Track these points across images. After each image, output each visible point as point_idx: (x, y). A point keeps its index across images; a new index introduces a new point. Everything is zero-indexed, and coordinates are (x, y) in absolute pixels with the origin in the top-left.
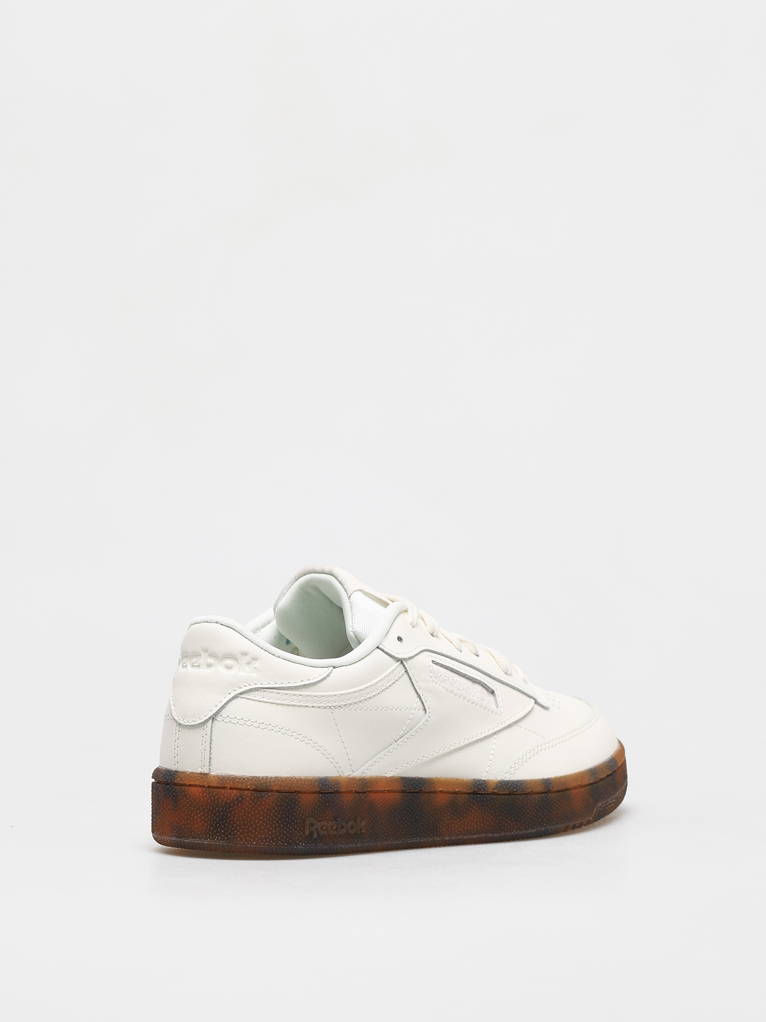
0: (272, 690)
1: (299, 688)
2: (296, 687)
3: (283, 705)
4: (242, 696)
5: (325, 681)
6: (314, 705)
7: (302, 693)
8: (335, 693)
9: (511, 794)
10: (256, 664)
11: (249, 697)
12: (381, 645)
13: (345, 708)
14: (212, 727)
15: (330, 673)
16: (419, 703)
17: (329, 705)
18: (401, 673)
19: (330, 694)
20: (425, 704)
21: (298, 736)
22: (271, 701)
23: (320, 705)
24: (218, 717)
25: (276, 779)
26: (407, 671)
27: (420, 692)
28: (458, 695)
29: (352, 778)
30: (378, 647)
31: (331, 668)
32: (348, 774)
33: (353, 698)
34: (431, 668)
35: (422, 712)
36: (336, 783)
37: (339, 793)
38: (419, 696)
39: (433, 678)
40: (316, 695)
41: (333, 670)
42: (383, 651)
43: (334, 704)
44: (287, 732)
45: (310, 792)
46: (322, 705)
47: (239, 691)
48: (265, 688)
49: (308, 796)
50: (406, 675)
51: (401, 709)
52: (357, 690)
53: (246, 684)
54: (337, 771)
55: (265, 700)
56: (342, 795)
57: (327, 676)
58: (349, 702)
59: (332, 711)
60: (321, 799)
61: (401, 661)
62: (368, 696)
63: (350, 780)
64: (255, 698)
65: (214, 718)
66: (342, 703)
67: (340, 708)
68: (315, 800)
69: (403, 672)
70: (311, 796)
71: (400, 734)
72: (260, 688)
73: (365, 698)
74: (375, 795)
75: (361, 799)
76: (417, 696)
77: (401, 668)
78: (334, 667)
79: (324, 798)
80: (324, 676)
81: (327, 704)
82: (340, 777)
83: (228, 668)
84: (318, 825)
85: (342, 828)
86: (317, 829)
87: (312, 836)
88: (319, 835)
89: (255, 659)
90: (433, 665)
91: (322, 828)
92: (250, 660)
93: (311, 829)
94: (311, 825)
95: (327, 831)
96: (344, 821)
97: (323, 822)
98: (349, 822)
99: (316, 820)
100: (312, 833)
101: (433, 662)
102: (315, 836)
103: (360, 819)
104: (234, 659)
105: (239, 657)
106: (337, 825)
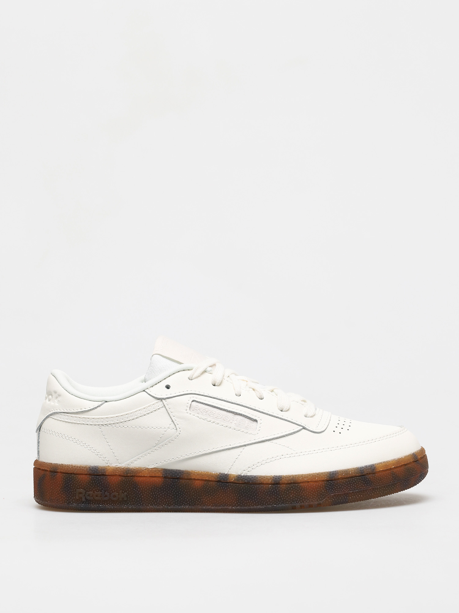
0: (68, 415)
1: (79, 413)
2: (77, 412)
3: (69, 422)
4: (51, 417)
5: (96, 410)
6: (88, 423)
7: (79, 416)
8: (102, 417)
9: (248, 483)
10: (59, 399)
11: (53, 417)
12: (147, 390)
13: (110, 426)
14: (39, 434)
15: (101, 405)
16: (173, 425)
17: (98, 423)
18: (160, 407)
19: (99, 417)
20: (177, 426)
21: (76, 441)
22: (63, 420)
23: (92, 423)
24: (41, 428)
25: (62, 466)
26: (164, 406)
27: (173, 418)
28: (211, 422)
29: (118, 468)
30: (144, 391)
31: (103, 402)
32: (115, 465)
33: (116, 420)
34: (188, 404)
35: (174, 430)
36: (104, 470)
37: (106, 475)
38: (173, 421)
39: (188, 411)
40: (89, 417)
41: (104, 403)
42: (147, 393)
43: (102, 423)
44: (70, 438)
45: (82, 474)
46: (93, 423)
47: (50, 413)
48: (61, 412)
49: (82, 476)
50: (164, 409)
51: (155, 428)
52: (119, 415)
53: (53, 410)
54: (106, 463)
55: (61, 420)
56: (108, 477)
57: (98, 407)
58: (112, 422)
59: (100, 427)
60: (93, 479)
61: (161, 399)
62: (127, 419)
63: (117, 468)
64: (56, 418)
65: (40, 429)
66: (107, 423)
67: (106, 426)
68: (88, 479)
69: (161, 406)
70: (84, 476)
71: (156, 443)
72: (59, 412)
73: (125, 420)
74: (139, 478)
75: (125, 480)
76: (171, 421)
77: (160, 404)
78: (106, 402)
79: (95, 478)
80: (96, 406)
81: (97, 423)
82: (109, 466)
83: (49, 400)
84: (86, 493)
85: (106, 496)
86: (84, 496)
87: (82, 500)
88: (88, 499)
89: (59, 395)
90: (193, 403)
91: (89, 495)
92: (57, 396)
93: (81, 495)
94: (80, 493)
95: (93, 497)
96: (108, 492)
97: (90, 492)
98: (112, 493)
99: (85, 491)
100: (82, 498)
101: (193, 401)
102: (84, 499)
103: (122, 492)
104: (52, 395)
105: (53, 394)
106: (101, 494)
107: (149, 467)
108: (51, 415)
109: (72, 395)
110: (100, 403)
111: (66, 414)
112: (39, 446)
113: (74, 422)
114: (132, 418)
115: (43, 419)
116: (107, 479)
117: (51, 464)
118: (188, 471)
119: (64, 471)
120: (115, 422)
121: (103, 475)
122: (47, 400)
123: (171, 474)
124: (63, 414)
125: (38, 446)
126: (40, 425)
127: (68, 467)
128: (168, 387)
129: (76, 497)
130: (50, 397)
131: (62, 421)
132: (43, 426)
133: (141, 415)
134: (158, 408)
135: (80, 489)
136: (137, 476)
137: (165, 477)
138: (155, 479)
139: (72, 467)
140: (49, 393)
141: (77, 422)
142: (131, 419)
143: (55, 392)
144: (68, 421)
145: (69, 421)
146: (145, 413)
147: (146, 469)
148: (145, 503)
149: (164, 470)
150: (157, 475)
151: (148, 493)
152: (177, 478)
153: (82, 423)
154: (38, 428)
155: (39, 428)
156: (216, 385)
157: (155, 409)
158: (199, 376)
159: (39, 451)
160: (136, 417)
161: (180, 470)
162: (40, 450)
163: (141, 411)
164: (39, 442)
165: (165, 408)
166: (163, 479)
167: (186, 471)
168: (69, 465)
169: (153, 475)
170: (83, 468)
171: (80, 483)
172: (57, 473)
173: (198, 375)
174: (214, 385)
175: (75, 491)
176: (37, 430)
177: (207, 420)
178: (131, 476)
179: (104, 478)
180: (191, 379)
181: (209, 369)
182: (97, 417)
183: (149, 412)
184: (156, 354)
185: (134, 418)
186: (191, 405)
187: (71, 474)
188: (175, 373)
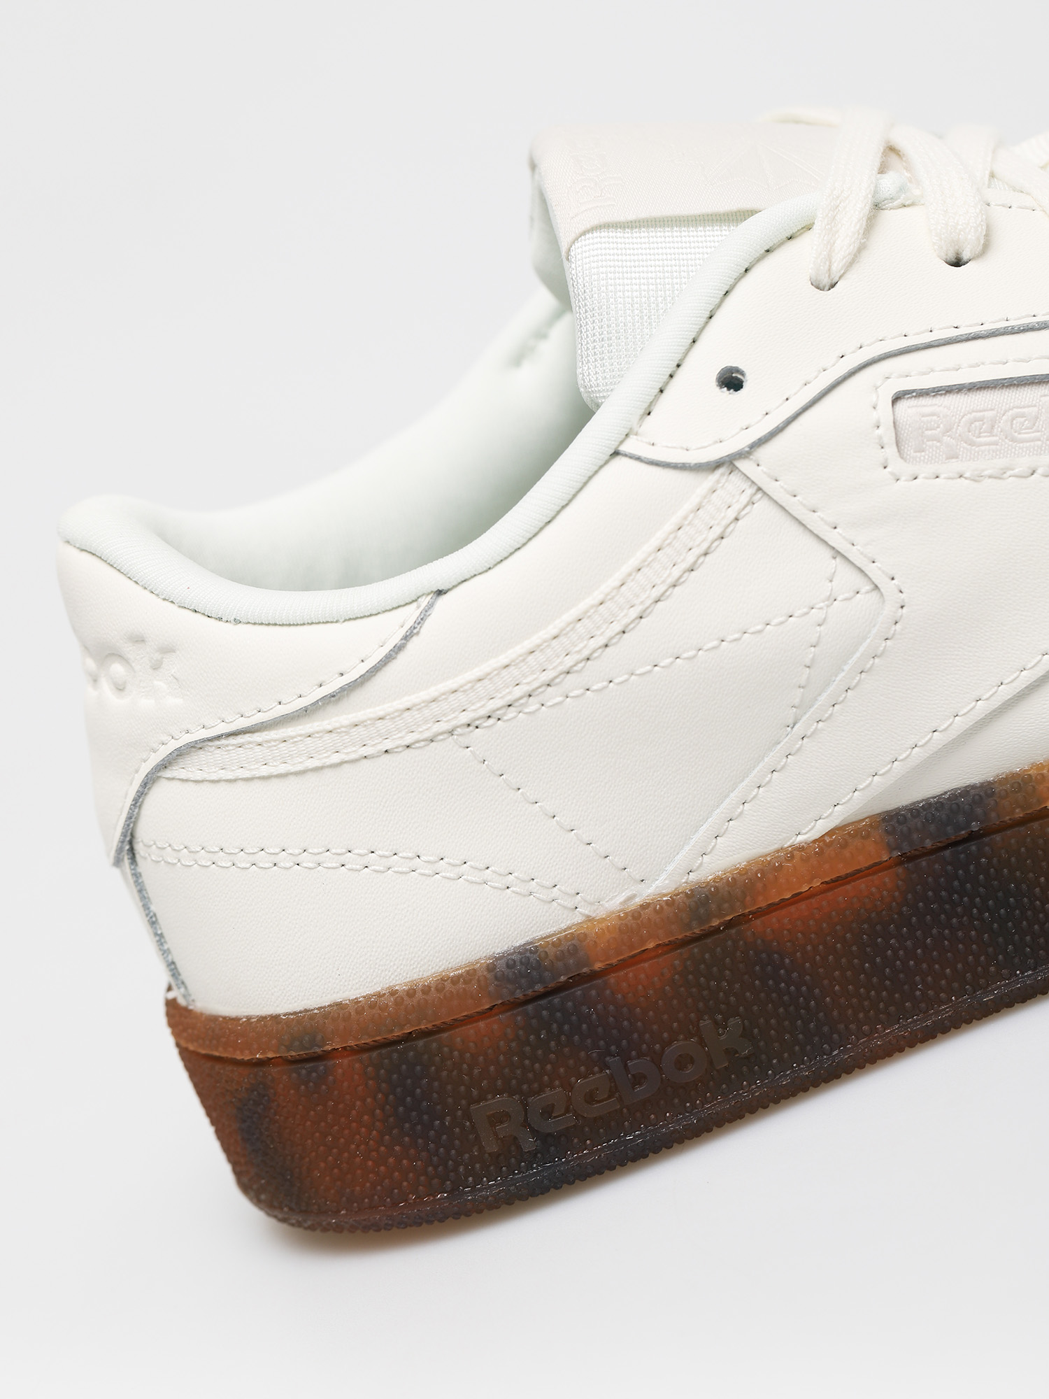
0: (257, 737)
1: (318, 710)
2: (306, 710)
4: (168, 774)
5: (402, 657)
6: (388, 745)
7: (325, 724)
8: (451, 683)
11: (182, 774)
12: (632, 438)
13: (511, 713)
14: (137, 876)
15: (421, 620)
16: (846, 577)
17: (444, 726)
18: (736, 507)
19: (433, 692)
20: (870, 569)
21: (365, 861)
22: (247, 774)
23: (409, 739)
24: (139, 847)
25: (338, 1014)
26: (759, 489)
27: (834, 538)
28: (1040, 471)
29: (644, 907)
30: (616, 453)
31: (424, 602)
32: (621, 898)
33: (533, 673)
34: (879, 432)
35: (867, 599)
36: (573, 951)
37: (594, 975)
38: (837, 553)
39: (896, 465)
40: (380, 711)
41: (431, 606)
42: (639, 459)
43: (464, 718)
44: (320, 858)
45: (470, 1019)
46: (415, 736)
47: (155, 759)
48: (219, 737)
49: (470, 1030)
50: (762, 505)
51: (760, 632)
52: (539, 641)
53: (165, 738)
54: (565, 907)
55: (230, 776)
56: (612, 979)
57: (407, 638)
58: (518, 692)
59: (464, 741)
60: (534, 1021)
61: (727, 463)
62: (594, 644)
63: (636, 914)
64: (199, 775)
65: (132, 851)
66: (492, 705)
67: (491, 721)
68: (509, 1031)
69: (744, 499)
70: (482, 1024)
71: (797, 702)
72: (204, 741)
73: (586, 653)
74: (773, 918)
75: (707, 956)
76: (828, 553)
77: (730, 487)
78: (440, 593)
79: (544, 1013)
80: (396, 639)
81: (437, 728)
82: (589, 919)
83: (120, 688)
84: (525, 1105)
85: (638, 1080)
86: (526, 1124)
87: (519, 1148)
88: (549, 1135)
89: (168, 650)
90: (902, 405)
91: (548, 1112)
92: (157, 656)
93: (504, 1129)
94: (497, 1119)
95: (575, 1114)
96: (639, 1056)
97: (548, 1092)
98: (663, 1049)
99: (516, 1097)
100: (515, 1138)
101: (897, 399)
102: (529, 1143)
103: (716, 1022)
104: (120, 657)
105: (129, 650)
106: (611, 1078)
107: (800, 838)
108: (165, 765)
109: (237, 622)
110: (411, 613)
111: (247, 737)
112: (161, 936)
113: (311, 764)
114: (617, 627)
115: (129, 801)
116: (608, 992)
117: (275, 1018)
118: (1014, 776)
119: (367, 1040)
120: (536, 685)
121: (580, 979)
122: (105, 686)
123: (932, 828)
124: (232, 741)
125: (160, 938)
126: (124, 835)
127: (376, 1011)
128: (732, 381)
129: (481, 1148)
130: (117, 668)
131: (240, 783)
132: (144, 834)
133: (655, 593)
134: (731, 514)
135: (486, 1100)
136: (758, 913)
137: (907, 859)
138: (862, 884)
139: (396, 1003)
140: (105, 653)
141: (329, 762)
142: (609, 633)
143: (139, 640)
144: (274, 771)
145: (282, 769)
146: (676, 572)
147: (792, 857)
148: (853, 1026)
149: (884, 820)
150: (863, 862)
151: (849, 973)
152: (972, 837)
153: (353, 756)
154: (119, 851)
155: (128, 848)
156: (965, 256)
157: (717, 531)
158: (861, 249)
159: (173, 963)
160: (634, 613)
161: (973, 787)
162: (176, 956)
163: (644, 570)
164: (153, 922)
165: (765, 502)
166: (900, 870)
167: (1003, 781)
168: (379, 995)
169: (842, 870)
170: (461, 986)
171: (476, 1071)
172: (330, 1063)
173: (857, 245)
174: (957, 263)
175: (467, 1115)
176: (118, 862)
177: (1016, 471)
178: (729, 925)
179: (593, 992)
180: (826, 281)
181: (889, 183)
182: (425, 695)
183: (690, 558)
184: (584, 233)
185: (626, 621)
186: (894, 423)
187: (408, 1037)
188: (733, 287)
